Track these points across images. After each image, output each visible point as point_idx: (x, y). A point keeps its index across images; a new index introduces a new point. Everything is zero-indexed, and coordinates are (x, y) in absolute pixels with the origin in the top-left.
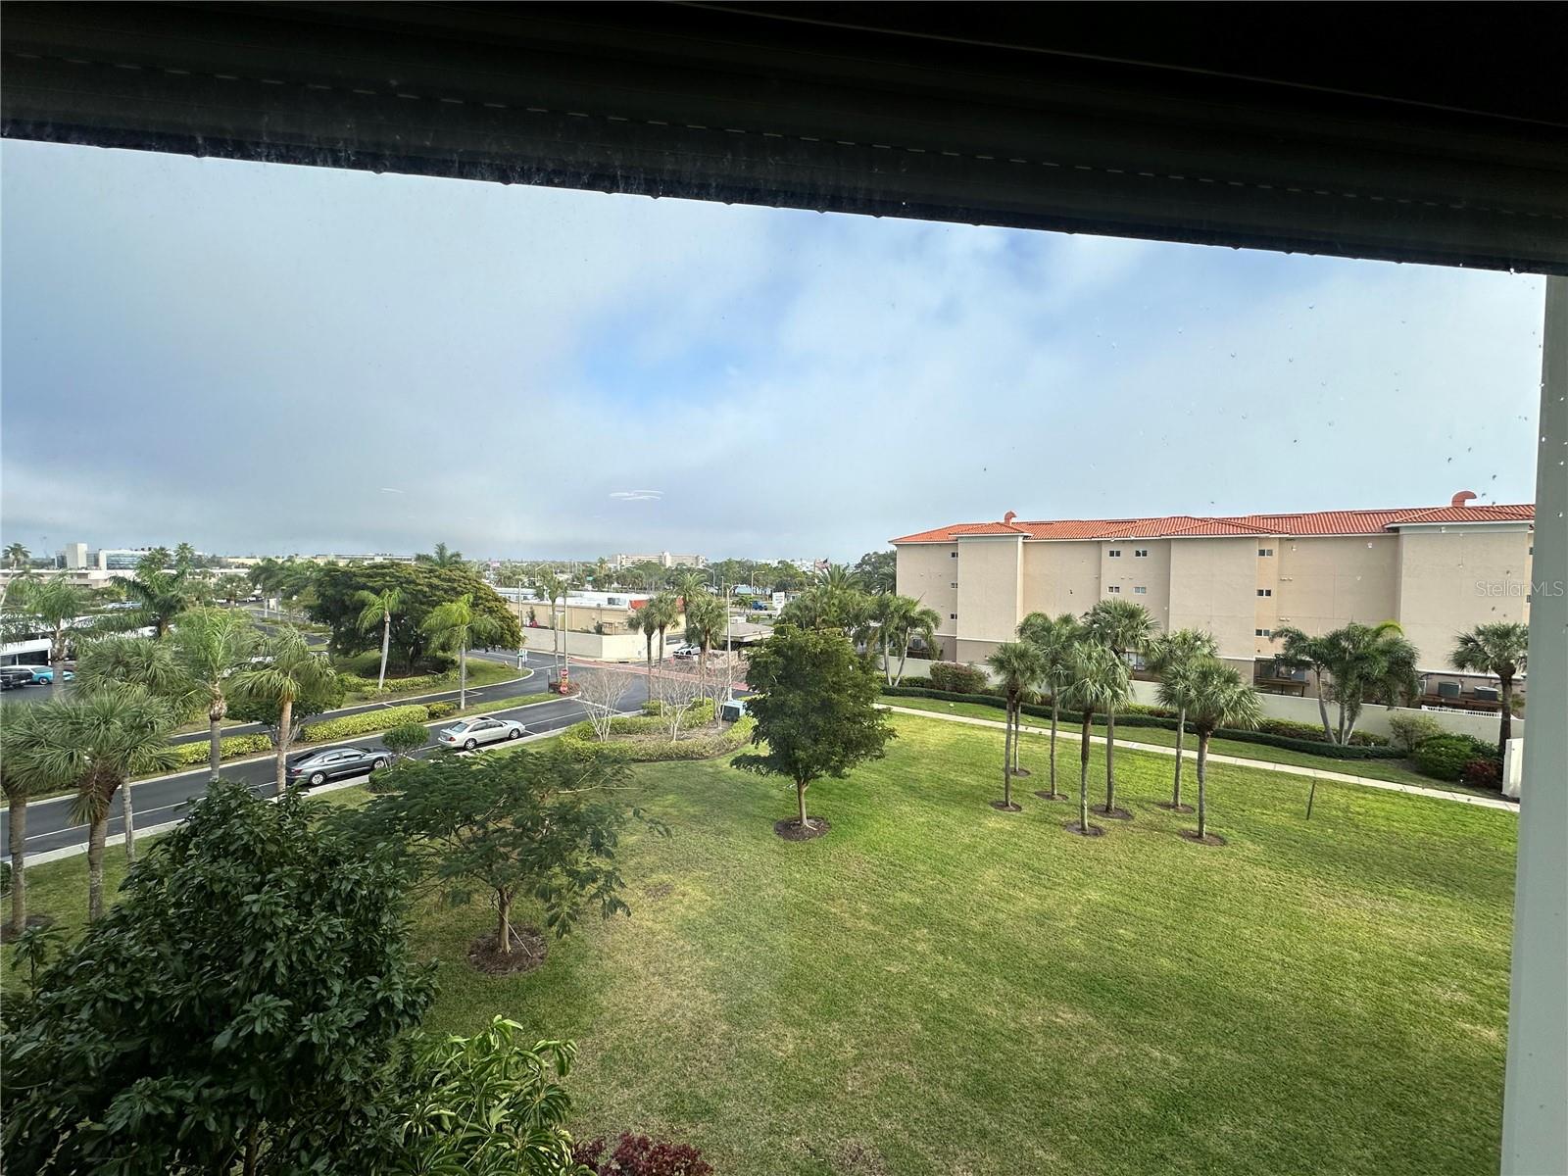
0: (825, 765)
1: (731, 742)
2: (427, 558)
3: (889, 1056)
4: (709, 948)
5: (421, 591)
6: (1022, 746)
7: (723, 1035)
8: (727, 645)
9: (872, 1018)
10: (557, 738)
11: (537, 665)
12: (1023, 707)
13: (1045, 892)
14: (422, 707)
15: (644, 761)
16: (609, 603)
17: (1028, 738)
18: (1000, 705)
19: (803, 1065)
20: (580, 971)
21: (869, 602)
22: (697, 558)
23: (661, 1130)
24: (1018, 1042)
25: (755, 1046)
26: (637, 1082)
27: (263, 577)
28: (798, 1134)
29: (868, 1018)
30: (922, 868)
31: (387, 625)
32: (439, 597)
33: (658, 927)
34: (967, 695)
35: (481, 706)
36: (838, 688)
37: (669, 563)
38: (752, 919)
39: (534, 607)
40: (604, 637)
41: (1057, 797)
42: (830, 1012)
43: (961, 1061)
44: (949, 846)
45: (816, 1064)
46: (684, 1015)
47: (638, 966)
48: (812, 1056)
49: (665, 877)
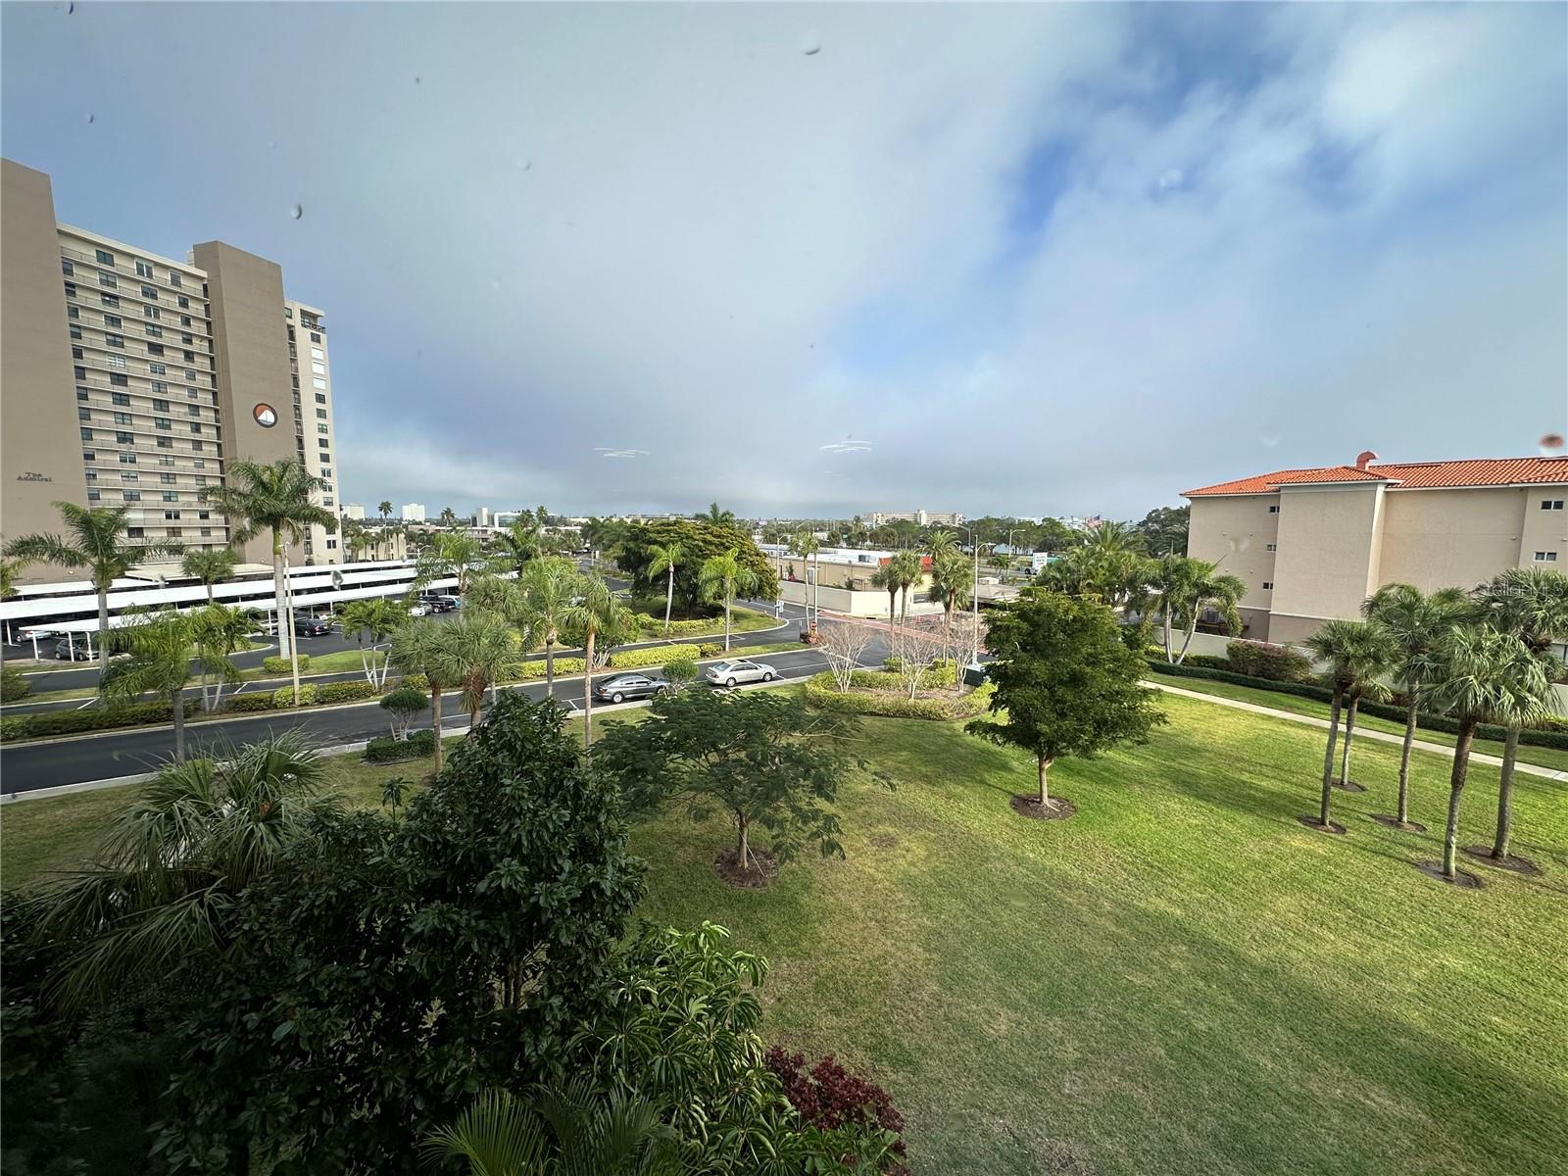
0: (1072, 742)
1: (971, 706)
2: (703, 517)
3: (1119, 1072)
4: (927, 907)
5: (697, 545)
6: (1357, 754)
7: (933, 995)
8: (973, 606)
9: (1102, 1025)
10: (803, 684)
11: (792, 616)
12: (1359, 703)
13: (1369, 941)
14: (695, 646)
15: (881, 715)
16: (860, 560)
17: (1368, 745)
18: (1325, 699)
19: (1015, 1050)
20: (805, 899)
21: (1151, 567)
22: (953, 516)
23: (863, 1065)
24: (1299, 1109)
25: (964, 1015)
26: (845, 1014)
27: (591, 532)
28: (1001, 1116)
29: (1098, 1025)
30: (1186, 874)
31: (671, 574)
32: (711, 551)
33: (880, 876)
34: (1280, 683)
35: (742, 650)
36: (1093, 661)
37: (924, 521)
38: (976, 889)
39: (793, 563)
40: (853, 593)
41: (1407, 825)
42: (1052, 1005)
43: (1214, 1106)
44: (1230, 859)
45: (1030, 1054)
46: (896, 965)
47: (856, 908)
48: (1027, 1044)
49: (890, 830)
